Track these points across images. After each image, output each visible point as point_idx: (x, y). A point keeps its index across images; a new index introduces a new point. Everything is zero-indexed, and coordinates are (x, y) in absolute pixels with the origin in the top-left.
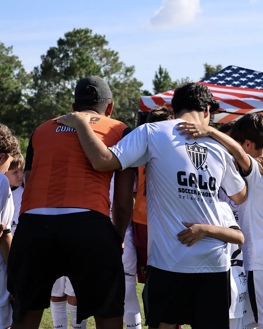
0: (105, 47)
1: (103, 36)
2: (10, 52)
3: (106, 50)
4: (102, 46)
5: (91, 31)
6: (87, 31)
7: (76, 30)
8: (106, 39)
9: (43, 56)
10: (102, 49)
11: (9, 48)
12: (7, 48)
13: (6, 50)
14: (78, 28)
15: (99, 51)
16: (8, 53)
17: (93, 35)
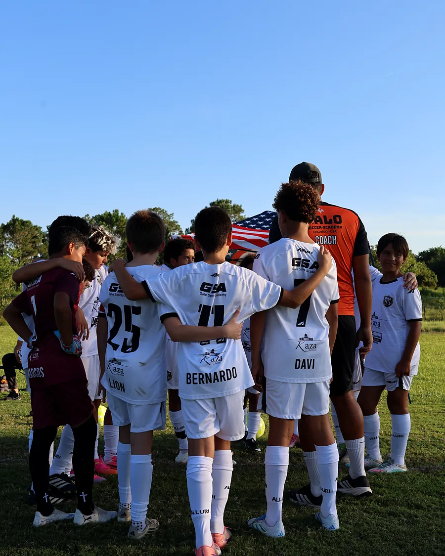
0: (242, 214)
1: (240, 205)
2: (171, 218)
3: (242, 216)
4: (239, 214)
5: (231, 201)
6: (227, 202)
7: (219, 200)
8: (243, 208)
9: (193, 220)
10: (239, 216)
11: (171, 215)
12: (169, 214)
13: (169, 216)
14: (220, 199)
15: (237, 217)
16: (170, 219)
17: (232, 204)
